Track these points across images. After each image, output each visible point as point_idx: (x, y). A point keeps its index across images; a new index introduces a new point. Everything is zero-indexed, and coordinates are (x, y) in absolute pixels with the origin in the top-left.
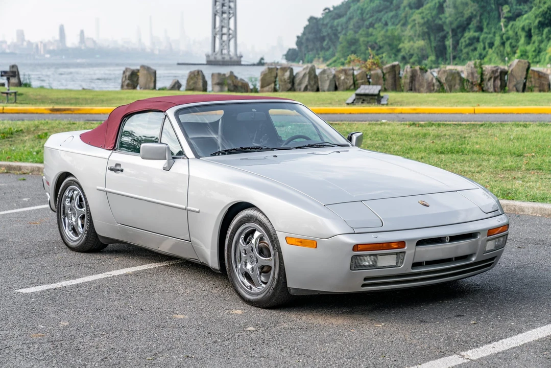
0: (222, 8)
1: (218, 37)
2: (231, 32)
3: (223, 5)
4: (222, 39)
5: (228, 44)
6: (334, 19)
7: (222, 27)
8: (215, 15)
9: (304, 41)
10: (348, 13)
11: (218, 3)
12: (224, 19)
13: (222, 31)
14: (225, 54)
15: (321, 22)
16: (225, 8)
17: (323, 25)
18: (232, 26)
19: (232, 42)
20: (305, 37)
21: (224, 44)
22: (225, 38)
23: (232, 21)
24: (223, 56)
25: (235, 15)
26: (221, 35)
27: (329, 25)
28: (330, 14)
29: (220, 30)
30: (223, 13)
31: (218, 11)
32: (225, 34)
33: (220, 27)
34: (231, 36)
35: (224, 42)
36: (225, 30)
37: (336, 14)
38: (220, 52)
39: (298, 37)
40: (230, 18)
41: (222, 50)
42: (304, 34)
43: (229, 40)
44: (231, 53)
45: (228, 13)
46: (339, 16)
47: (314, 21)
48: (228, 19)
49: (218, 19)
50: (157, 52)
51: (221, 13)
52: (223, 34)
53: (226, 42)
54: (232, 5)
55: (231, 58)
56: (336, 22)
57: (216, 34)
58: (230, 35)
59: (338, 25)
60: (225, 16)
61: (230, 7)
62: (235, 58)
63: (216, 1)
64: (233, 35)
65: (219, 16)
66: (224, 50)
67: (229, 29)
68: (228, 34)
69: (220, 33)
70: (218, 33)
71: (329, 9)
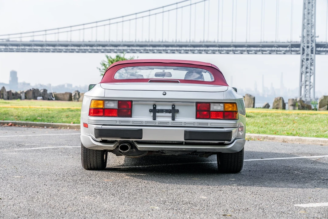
1: (303, 87)
2: (311, 84)
3: (307, 68)
4: (305, 88)
5: (309, 91)
7: (306, 81)
8: (302, 74)
11: (303, 67)
12: (307, 76)
13: (306, 83)
14: (307, 97)
16: (308, 70)
18: (312, 80)
19: (312, 90)
22: (308, 87)
23: (312, 77)
24: (306, 98)
25: (314, 74)
29: (305, 83)
30: (307, 72)
31: (304, 71)
32: (307, 85)
33: (305, 81)
34: (311, 87)
35: (307, 90)
36: (308, 83)
38: (304, 96)
40: (311, 76)
41: (305, 95)
43: (310, 89)
44: (311, 97)
45: (309, 72)
48: (310, 76)
49: (303, 76)
50: (266, 96)
51: (305, 73)
52: (306, 86)
53: (308, 90)
54: (312, 68)
55: (311, 100)
57: (302, 85)
58: (310, 86)
60: (308, 74)
61: (311, 69)
62: (314, 100)
63: (302, 66)
64: (312, 86)
65: (304, 75)
66: (307, 94)
67: (310, 82)
68: (309, 85)
69: (304, 84)
70: (303, 84)
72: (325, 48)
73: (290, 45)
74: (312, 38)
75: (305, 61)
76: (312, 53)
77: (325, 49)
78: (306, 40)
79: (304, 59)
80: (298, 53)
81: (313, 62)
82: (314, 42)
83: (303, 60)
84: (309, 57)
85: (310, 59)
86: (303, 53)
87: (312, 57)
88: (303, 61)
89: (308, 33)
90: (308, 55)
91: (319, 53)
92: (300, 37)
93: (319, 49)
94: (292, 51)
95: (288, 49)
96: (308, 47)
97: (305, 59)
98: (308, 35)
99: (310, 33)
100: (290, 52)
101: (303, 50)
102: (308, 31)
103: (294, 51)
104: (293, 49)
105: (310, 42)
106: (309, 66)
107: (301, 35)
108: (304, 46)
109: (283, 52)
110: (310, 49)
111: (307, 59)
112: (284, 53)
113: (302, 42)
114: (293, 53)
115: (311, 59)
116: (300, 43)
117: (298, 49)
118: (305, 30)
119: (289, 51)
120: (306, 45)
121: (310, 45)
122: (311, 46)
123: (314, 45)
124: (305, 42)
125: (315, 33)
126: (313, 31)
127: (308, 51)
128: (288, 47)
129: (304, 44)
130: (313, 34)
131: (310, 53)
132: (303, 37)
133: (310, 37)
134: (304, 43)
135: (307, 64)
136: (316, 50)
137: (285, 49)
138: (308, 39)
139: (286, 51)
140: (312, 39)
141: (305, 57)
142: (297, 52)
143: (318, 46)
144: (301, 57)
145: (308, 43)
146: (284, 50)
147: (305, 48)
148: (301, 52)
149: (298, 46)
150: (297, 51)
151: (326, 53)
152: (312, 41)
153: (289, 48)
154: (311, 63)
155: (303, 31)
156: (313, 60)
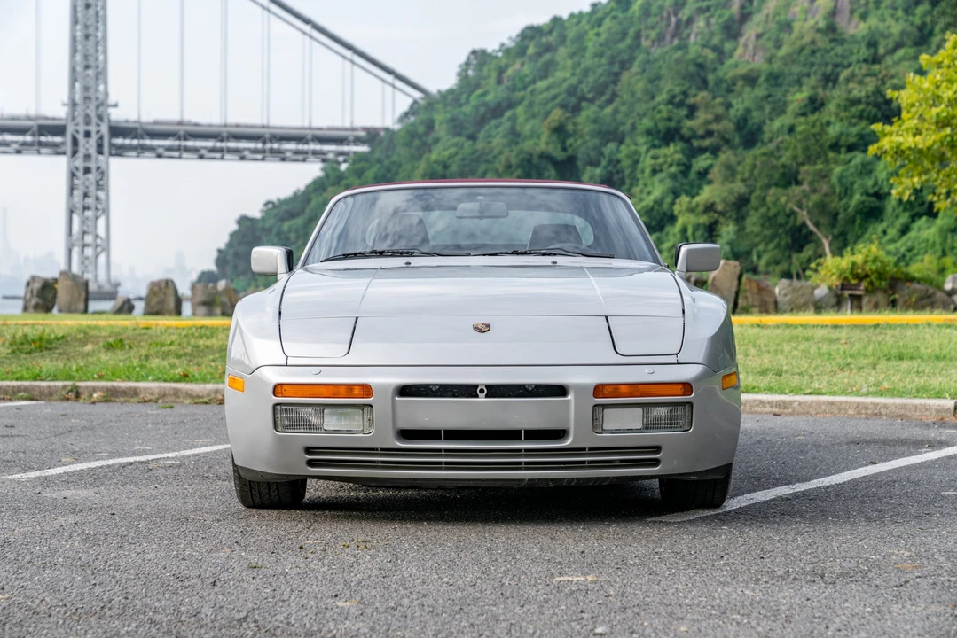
0: (84, 199)
1: (76, 251)
2: (99, 241)
3: (86, 195)
4: (83, 252)
5: (94, 263)
6: (283, 220)
7: (84, 233)
8: (71, 212)
9: (230, 257)
10: (307, 210)
11: (75, 193)
12: (87, 218)
13: (83, 239)
15: (260, 225)
16: (90, 201)
17: (263, 229)
18: (101, 231)
19: (102, 258)
20: (231, 251)
21: (87, 262)
22: (89, 252)
23: (101, 222)
25: (106, 211)
26: (81, 248)
27: (274, 230)
28: (275, 211)
29: (81, 237)
30: (86, 208)
31: (77, 206)
32: (88, 245)
33: (81, 233)
34: (99, 249)
35: (87, 258)
36: (89, 239)
37: (287, 212)
39: (220, 251)
40: (97, 218)
42: (230, 245)
43: (97, 256)
44: (99, 278)
45: (94, 208)
46: (292, 215)
47: (248, 223)
48: (94, 219)
49: (76, 219)
51: (81, 208)
52: (85, 245)
53: (92, 259)
54: (101, 195)
55: (100, 287)
56: (286, 226)
57: (73, 245)
58: (97, 246)
59: (290, 231)
60: (89, 213)
61: (97, 199)
62: (107, 288)
63: (72, 188)
64: (104, 246)
65: (78, 215)
66: (88, 272)
67: (97, 236)
68: (94, 245)
69: (80, 243)
70: (77, 243)
71: (273, 203)
72: (135, 137)
73: (35, 129)
74: (98, 107)
75: (80, 173)
76: (100, 152)
77: (135, 142)
78: (83, 114)
79: (77, 169)
80: (59, 150)
81: (101, 179)
82: (106, 119)
83: (75, 171)
84: (92, 165)
85: (94, 170)
86: (74, 153)
87: (100, 164)
88: (73, 175)
89: (87, 94)
90: (87, 157)
91: (120, 151)
92: (64, 105)
93: (119, 141)
94: (41, 144)
95: (29, 138)
96: (88, 134)
97: (82, 170)
98: (87, 98)
99: (91, 94)
100: (36, 147)
101: (75, 142)
102: (86, 89)
103: (46, 145)
104: (43, 139)
105: (94, 119)
106: (92, 188)
107: (66, 99)
108: (77, 132)
109: (15, 146)
110: (93, 141)
111: (87, 171)
112: (18, 152)
113: (70, 118)
114: (43, 150)
115: (98, 169)
116: (63, 122)
117: (58, 139)
118: (78, 85)
119: (31, 144)
120: (82, 128)
121: (93, 128)
122: (98, 132)
123: (104, 129)
124: (80, 119)
125: (107, 94)
126: (101, 88)
127: (87, 146)
128: (30, 132)
129: (77, 125)
130: (101, 97)
131: (93, 151)
132: (74, 105)
133: (92, 106)
134: (75, 122)
135: (87, 183)
136: (111, 145)
137: (20, 138)
138: (88, 111)
139: (24, 144)
140: (99, 112)
141: (79, 162)
142: (57, 150)
143: (116, 131)
144: (69, 163)
145: (88, 122)
146: (16, 142)
147: (80, 137)
148: (69, 148)
149: (59, 130)
150: (55, 145)
151: (139, 153)
152: (100, 118)
153: (33, 135)
154: (97, 182)
155: (72, 87)
156: (103, 173)
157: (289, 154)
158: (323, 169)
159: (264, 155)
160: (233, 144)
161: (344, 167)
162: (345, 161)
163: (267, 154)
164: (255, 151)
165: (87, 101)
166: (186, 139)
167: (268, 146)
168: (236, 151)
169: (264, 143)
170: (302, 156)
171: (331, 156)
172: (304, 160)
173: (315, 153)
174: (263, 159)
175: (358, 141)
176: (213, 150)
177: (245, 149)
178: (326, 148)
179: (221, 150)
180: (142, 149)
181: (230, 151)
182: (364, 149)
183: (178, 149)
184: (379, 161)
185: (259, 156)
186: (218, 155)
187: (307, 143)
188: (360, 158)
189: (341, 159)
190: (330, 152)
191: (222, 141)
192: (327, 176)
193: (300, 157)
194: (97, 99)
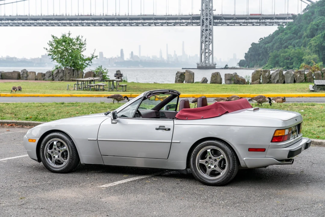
1: (203, 54)
2: (210, 51)
3: (206, 38)
4: (205, 55)
5: (208, 58)
6: (265, 44)
7: (206, 49)
8: (202, 43)
9: (249, 56)
10: (273, 41)
11: (203, 37)
12: (206, 45)
13: (205, 51)
14: (207, 63)
15: (258, 45)
17: (259, 47)
18: (211, 48)
19: (211, 57)
20: (250, 54)
21: (206, 58)
22: (207, 55)
23: (211, 46)
25: (212, 42)
26: (205, 53)
27: (263, 47)
28: (263, 41)
30: (206, 42)
31: (204, 41)
32: (207, 53)
36: (207, 51)
37: (266, 41)
39: (246, 54)
40: (209, 44)
41: (205, 61)
42: (249, 52)
43: (209, 56)
44: (210, 63)
45: (208, 41)
46: (268, 42)
47: (255, 45)
49: (203, 45)
50: (170, 63)
54: (211, 37)
55: (210, 65)
58: (209, 53)
59: (267, 47)
60: (207, 43)
61: (210, 39)
62: (212, 65)
64: (211, 53)
65: (204, 43)
66: (207, 61)
70: (203, 52)
71: (262, 39)
72: (221, 20)
73: (192, 18)
74: (210, 11)
75: (204, 31)
76: (210, 25)
78: (205, 13)
80: (199, 24)
81: (211, 33)
82: (212, 14)
83: (203, 30)
84: (208, 28)
86: (203, 25)
88: (202, 32)
89: (206, 7)
90: (207, 26)
91: (216, 24)
92: (200, 10)
93: (216, 21)
94: (193, 23)
95: (190, 21)
96: (207, 19)
97: (205, 30)
99: (208, 7)
101: (203, 22)
102: (206, 5)
103: (195, 23)
104: (194, 21)
105: (209, 15)
106: (208, 35)
109: (186, 23)
110: (208, 21)
111: (207, 30)
112: (187, 25)
113: (202, 15)
114: (194, 25)
115: (210, 29)
116: (200, 16)
117: (198, 21)
118: (204, 4)
119: (190, 23)
120: (205, 17)
121: (208, 17)
122: (210, 18)
123: (212, 18)
124: (205, 15)
125: (212, 7)
126: (211, 5)
128: (190, 19)
131: (208, 24)
132: (203, 10)
135: (206, 34)
136: (214, 22)
137: (187, 21)
138: (207, 12)
139: (188, 23)
141: (204, 28)
143: (215, 18)
144: (201, 28)
145: (207, 16)
147: (205, 20)
148: (201, 24)
149: (198, 18)
150: (197, 23)
151: (222, 25)
152: (210, 14)
155: (202, 5)
156: (211, 30)
157: (268, 23)
158: (278, 28)
159: (260, 24)
160: (250, 21)
161: (285, 27)
162: (285, 25)
163: (261, 24)
164: (257, 23)
165: (207, 9)
166: (236, 20)
167: (261, 21)
168: (251, 23)
169: (260, 20)
170: (272, 24)
171: (281, 23)
172: (272, 25)
173: (276, 23)
174: (260, 25)
175: (290, 18)
176: (244, 23)
177: (254, 22)
178: (279, 21)
179: (247, 23)
180: (223, 23)
181: (249, 23)
182: (292, 21)
183: (234, 23)
184: (296, 25)
185: (259, 24)
186: (246, 24)
187: (273, 19)
188: (290, 24)
189: (284, 24)
190: (280, 22)
191: (247, 20)
192: (279, 30)
193: (271, 24)
194: (210, 8)
